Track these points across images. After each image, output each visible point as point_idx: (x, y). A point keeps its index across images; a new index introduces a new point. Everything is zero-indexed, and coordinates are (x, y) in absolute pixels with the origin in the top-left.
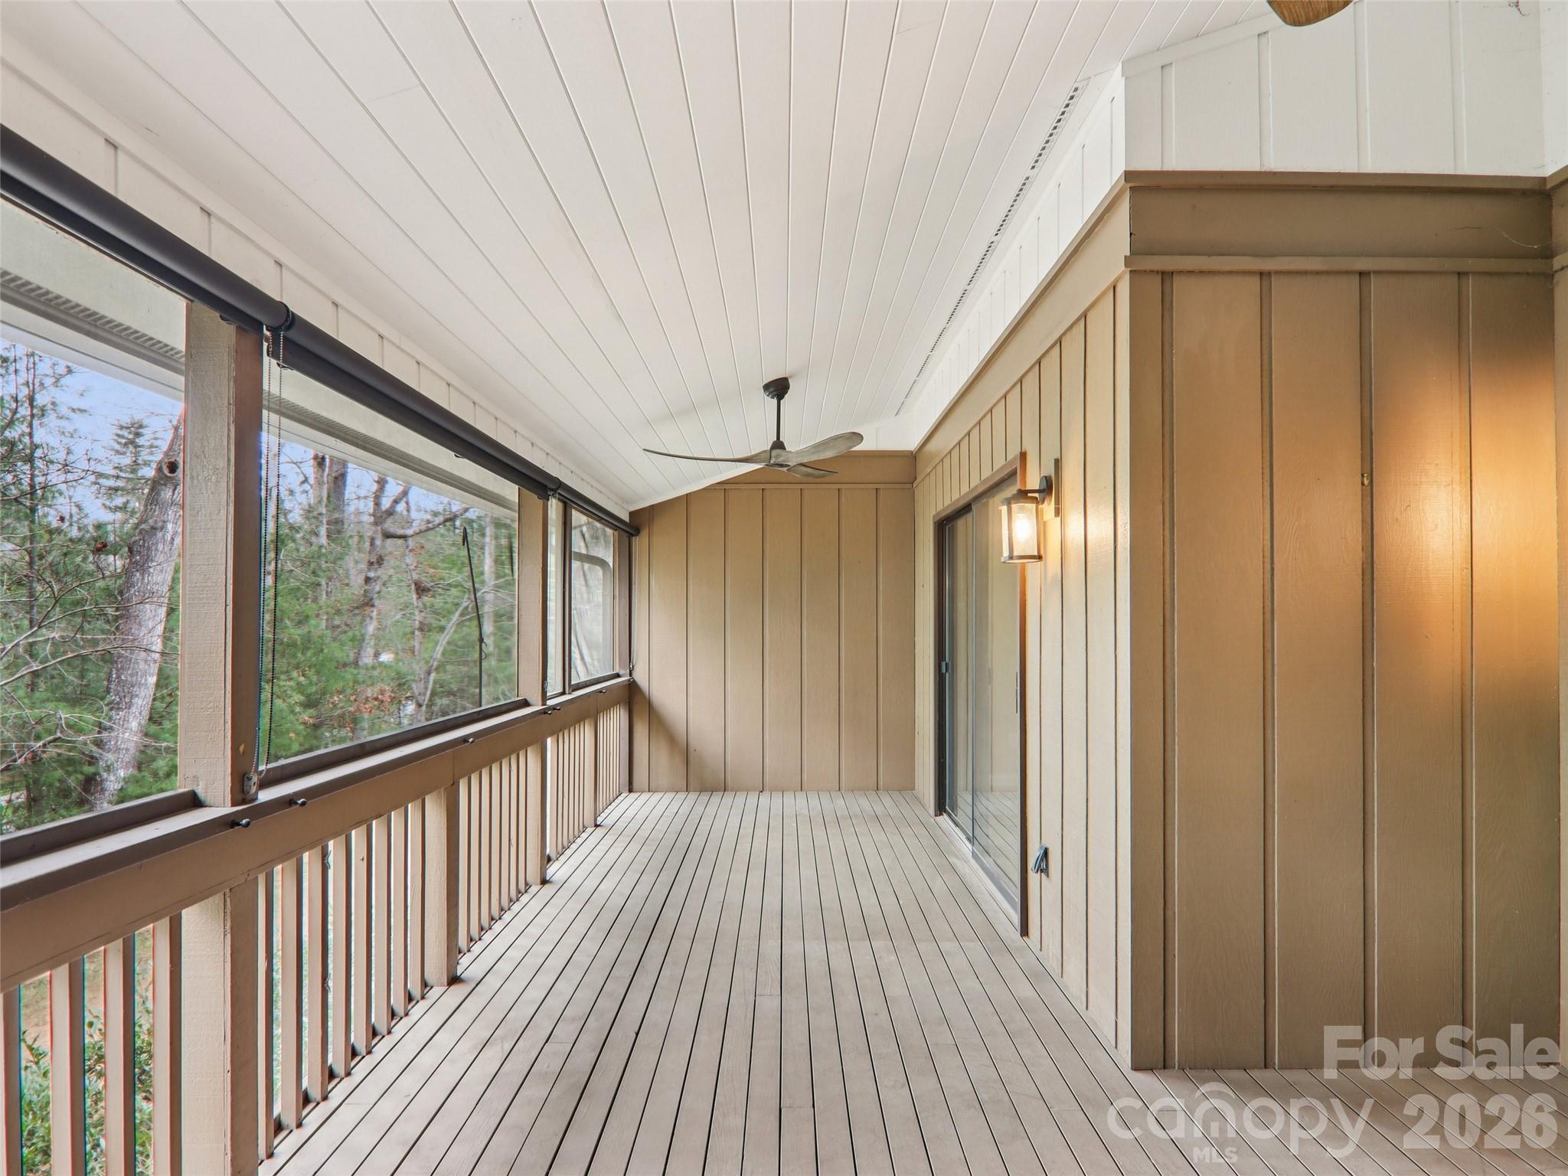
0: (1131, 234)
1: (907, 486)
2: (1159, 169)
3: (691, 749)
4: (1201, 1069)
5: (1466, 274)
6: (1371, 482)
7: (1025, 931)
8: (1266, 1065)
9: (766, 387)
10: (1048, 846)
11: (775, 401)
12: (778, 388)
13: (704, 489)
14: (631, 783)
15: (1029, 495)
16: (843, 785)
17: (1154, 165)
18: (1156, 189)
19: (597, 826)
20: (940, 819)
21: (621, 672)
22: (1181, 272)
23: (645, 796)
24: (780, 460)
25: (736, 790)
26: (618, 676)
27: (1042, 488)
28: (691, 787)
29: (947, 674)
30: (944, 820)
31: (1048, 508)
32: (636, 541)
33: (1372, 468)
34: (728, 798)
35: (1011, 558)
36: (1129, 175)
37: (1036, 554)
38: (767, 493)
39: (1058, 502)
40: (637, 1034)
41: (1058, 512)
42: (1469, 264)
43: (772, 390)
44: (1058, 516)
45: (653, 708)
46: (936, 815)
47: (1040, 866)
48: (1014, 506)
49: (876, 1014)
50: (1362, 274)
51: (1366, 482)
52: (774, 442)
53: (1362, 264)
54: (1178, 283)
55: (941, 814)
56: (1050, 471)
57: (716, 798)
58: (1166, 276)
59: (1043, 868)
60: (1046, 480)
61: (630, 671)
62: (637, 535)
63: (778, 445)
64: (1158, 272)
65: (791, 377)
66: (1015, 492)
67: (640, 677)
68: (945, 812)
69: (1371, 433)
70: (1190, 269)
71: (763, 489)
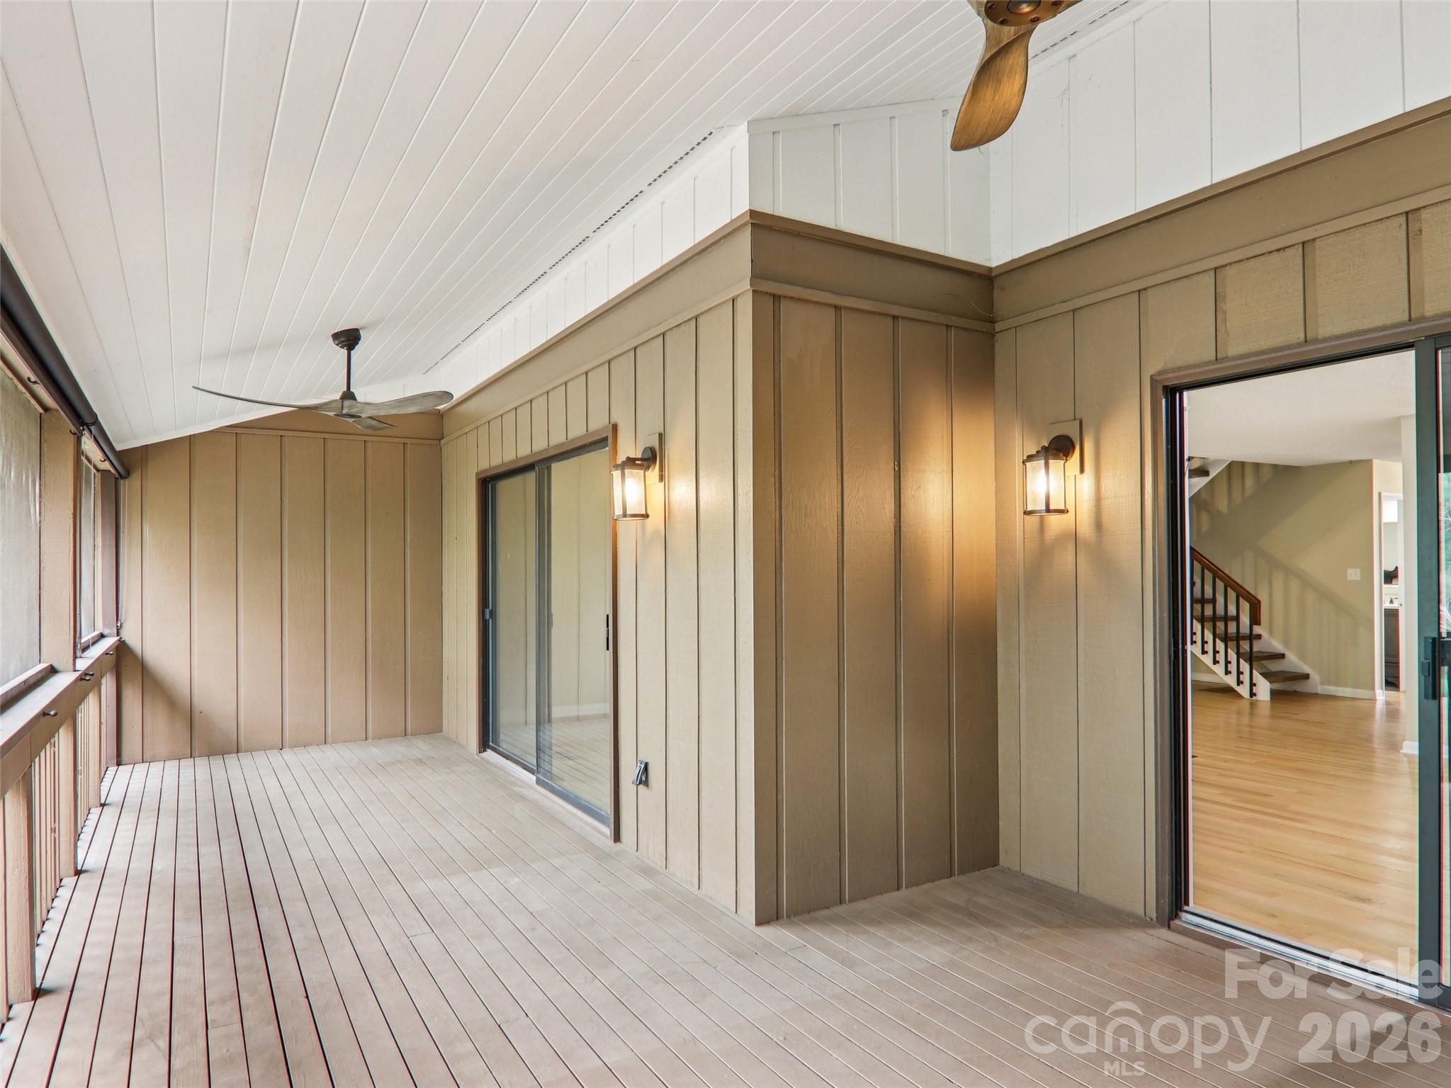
0: (752, 261)
1: (436, 442)
2: (771, 213)
3: (196, 712)
4: (801, 914)
5: (951, 327)
6: (899, 469)
7: (617, 837)
8: (841, 902)
9: (336, 336)
10: (647, 761)
11: (345, 351)
12: (349, 339)
13: (212, 431)
14: (119, 755)
15: (637, 462)
16: (370, 734)
17: (768, 210)
18: (769, 228)
19: (103, 805)
20: (485, 755)
21: (106, 632)
22: (785, 297)
23: (141, 769)
24: (353, 411)
25: (250, 750)
26: (102, 636)
27: (646, 457)
28: (196, 753)
29: (490, 621)
30: (489, 754)
31: (653, 473)
32: (125, 486)
33: (900, 458)
34: (245, 759)
35: (625, 515)
36: (753, 213)
37: (644, 513)
38: (286, 440)
39: (661, 469)
40: (307, 997)
41: (661, 478)
42: (954, 320)
43: (342, 339)
44: (662, 481)
45: (147, 669)
46: (480, 753)
47: (641, 778)
48: (627, 471)
49: (533, 929)
50: (895, 317)
51: (897, 469)
52: (344, 392)
53: (895, 310)
54: (784, 305)
55: (485, 751)
56: (655, 443)
57: (231, 760)
58: (776, 298)
59: (644, 778)
60: (651, 451)
61: (118, 630)
62: (126, 478)
63: (348, 395)
64: (770, 294)
65: (361, 328)
66: (625, 460)
67: (131, 636)
68: (488, 748)
69: (899, 434)
70: (792, 295)
71: (281, 436)
